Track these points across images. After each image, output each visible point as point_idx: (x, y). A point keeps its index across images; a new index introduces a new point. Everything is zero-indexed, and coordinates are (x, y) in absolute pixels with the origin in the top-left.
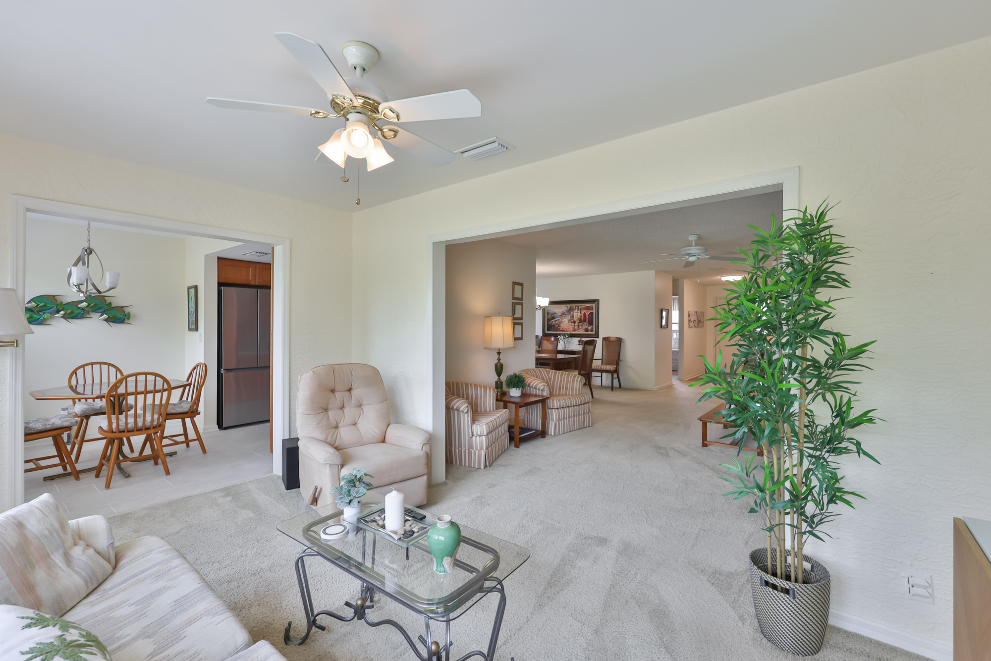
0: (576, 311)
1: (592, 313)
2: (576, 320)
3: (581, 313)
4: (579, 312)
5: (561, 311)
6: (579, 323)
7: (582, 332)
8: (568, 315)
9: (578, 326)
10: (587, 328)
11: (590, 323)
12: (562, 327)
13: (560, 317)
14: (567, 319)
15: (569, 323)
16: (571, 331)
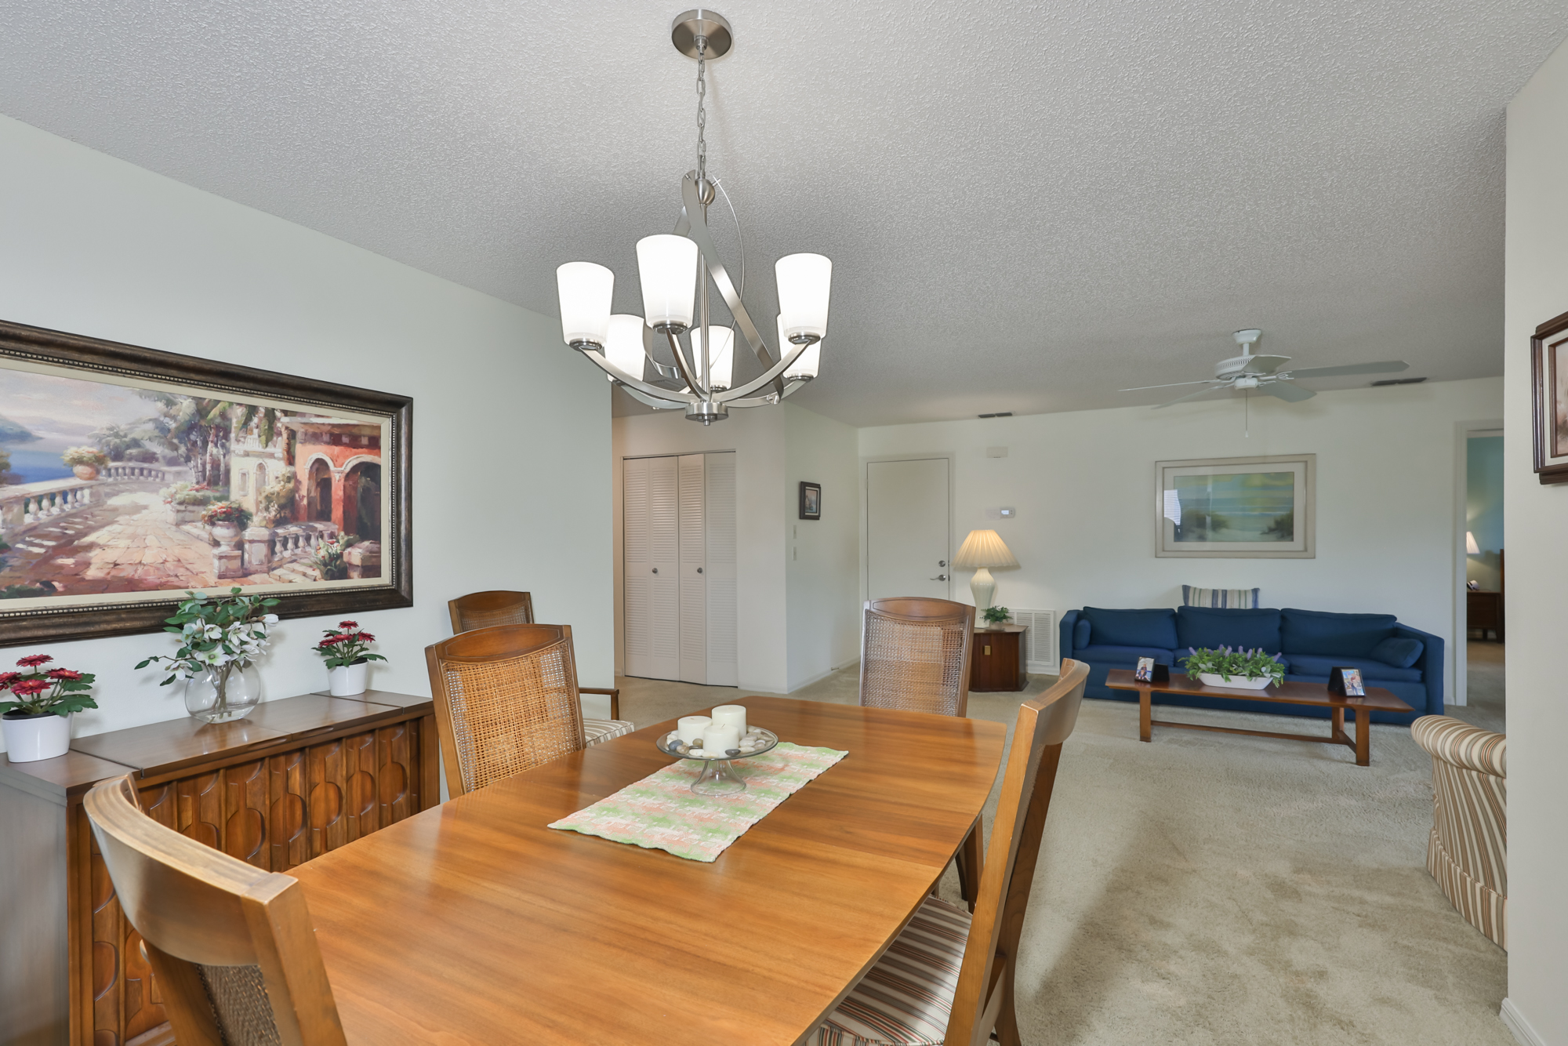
0: (253, 442)
1: (370, 471)
2: (249, 504)
3: (291, 460)
4: (279, 446)
5: (100, 421)
6: (279, 522)
7: (302, 578)
8: (172, 462)
9: (271, 544)
10: (340, 556)
11: (363, 525)
12: (111, 556)
13: (79, 469)
14: (164, 491)
15: (184, 522)
16: (212, 579)
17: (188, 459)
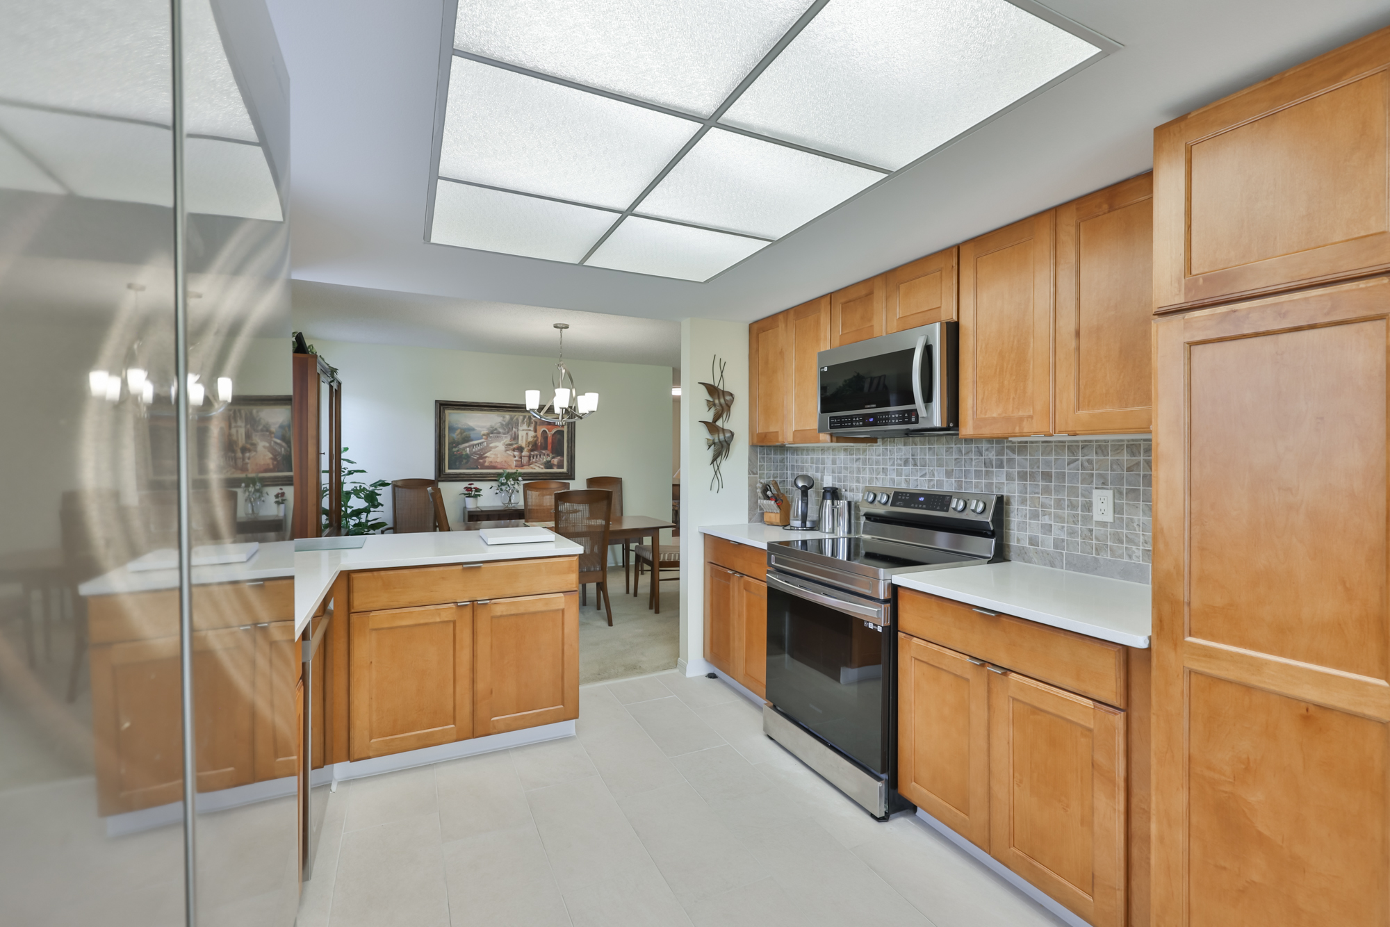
0: (525, 427)
1: (560, 434)
2: (524, 445)
3: (535, 431)
4: (532, 428)
5: (488, 424)
6: (532, 450)
7: (538, 468)
8: (504, 434)
9: (529, 457)
10: (550, 461)
11: (558, 451)
12: (490, 460)
13: (484, 437)
14: (502, 442)
15: (507, 450)
16: (514, 467)
17: (508, 433)
